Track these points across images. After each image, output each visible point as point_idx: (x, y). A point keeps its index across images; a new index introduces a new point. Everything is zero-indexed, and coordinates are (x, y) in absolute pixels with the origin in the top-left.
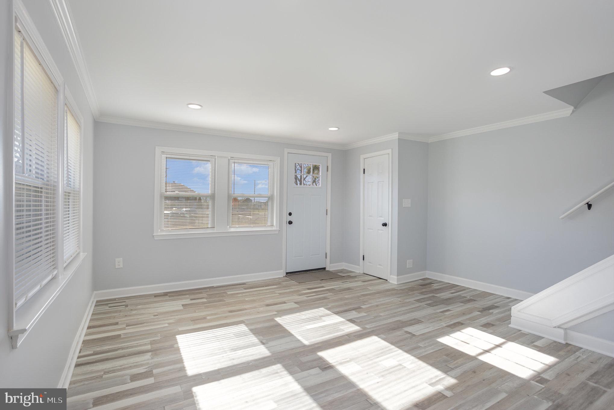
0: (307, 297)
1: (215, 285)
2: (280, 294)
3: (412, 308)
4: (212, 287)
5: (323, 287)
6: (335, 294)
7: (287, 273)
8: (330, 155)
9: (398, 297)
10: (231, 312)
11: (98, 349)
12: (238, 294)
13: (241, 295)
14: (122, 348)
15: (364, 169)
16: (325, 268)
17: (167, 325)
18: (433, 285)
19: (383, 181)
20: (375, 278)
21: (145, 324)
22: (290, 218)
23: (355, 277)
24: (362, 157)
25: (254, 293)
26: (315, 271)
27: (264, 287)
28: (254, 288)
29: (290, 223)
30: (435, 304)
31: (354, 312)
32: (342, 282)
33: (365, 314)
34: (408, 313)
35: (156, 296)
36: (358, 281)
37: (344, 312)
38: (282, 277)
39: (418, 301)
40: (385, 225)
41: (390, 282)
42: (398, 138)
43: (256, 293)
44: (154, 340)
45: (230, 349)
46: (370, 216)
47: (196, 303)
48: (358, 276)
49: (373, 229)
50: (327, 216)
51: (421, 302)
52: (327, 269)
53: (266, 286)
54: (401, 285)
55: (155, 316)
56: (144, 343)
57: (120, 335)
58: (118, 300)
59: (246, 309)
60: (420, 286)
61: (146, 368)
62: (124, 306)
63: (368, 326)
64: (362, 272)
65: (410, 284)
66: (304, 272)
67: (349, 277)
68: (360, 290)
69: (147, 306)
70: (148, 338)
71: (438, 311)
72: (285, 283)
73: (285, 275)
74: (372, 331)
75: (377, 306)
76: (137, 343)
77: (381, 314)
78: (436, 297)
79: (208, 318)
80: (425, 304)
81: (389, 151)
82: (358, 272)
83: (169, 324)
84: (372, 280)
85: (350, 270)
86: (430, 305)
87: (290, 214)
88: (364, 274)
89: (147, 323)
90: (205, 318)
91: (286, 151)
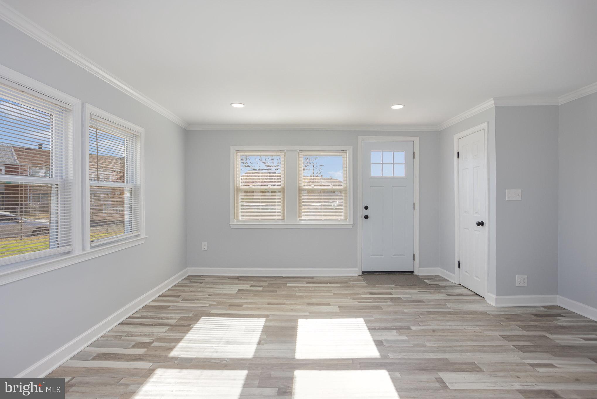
0: (359, 302)
1: (284, 275)
2: (335, 294)
3: (485, 346)
4: (282, 277)
5: (391, 294)
6: (395, 305)
7: (363, 272)
8: (417, 140)
9: (477, 325)
10: (269, 304)
11: (146, 314)
12: (295, 287)
13: (296, 289)
14: (158, 318)
15: (458, 153)
16: (413, 271)
17: (207, 305)
18: (560, 319)
19: (479, 167)
20: (471, 293)
21: (195, 301)
22: (366, 212)
23: (444, 287)
24: (456, 137)
25: (311, 289)
26: (399, 273)
27: (328, 284)
28: (318, 284)
29: (366, 217)
30: (533, 349)
31: (394, 332)
32: (420, 292)
33: (407, 339)
34: (471, 351)
35: (230, 278)
36: (443, 293)
37: (382, 329)
38: (356, 276)
39: (507, 338)
40: (481, 224)
41: (488, 301)
42: (494, 106)
43: (313, 289)
44: (184, 317)
45: (227, 341)
46: (466, 212)
47: (249, 290)
48: (449, 287)
49: (468, 229)
50: (415, 210)
51: (510, 341)
52: (415, 273)
53: (330, 283)
54: (502, 309)
55: (209, 295)
56: (175, 317)
57: (169, 306)
58: (202, 277)
59: (284, 304)
60: (533, 317)
61: (152, 339)
62: (199, 283)
63: (391, 355)
64: (457, 283)
65: (517, 309)
66: (385, 274)
67: (437, 286)
68: (433, 305)
69: (215, 286)
70: (182, 314)
71: (528, 362)
72: (352, 283)
73: (361, 273)
74: (390, 363)
75: (434, 331)
76: (171, 316)
77: (427, 344)
78: (548, 338)
79: (245, 306)
80: (513, 346)
81: (484, 125)
82: (453, 282)
83: (210, 305)
84: (463, 295)
85: (445, 277)
86: (521, 349)
87: (366, 208)
88: (460, 286)
89: (198, 300)
90: (241, 306)
91: (360, 139)
